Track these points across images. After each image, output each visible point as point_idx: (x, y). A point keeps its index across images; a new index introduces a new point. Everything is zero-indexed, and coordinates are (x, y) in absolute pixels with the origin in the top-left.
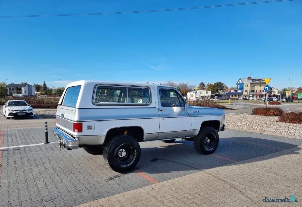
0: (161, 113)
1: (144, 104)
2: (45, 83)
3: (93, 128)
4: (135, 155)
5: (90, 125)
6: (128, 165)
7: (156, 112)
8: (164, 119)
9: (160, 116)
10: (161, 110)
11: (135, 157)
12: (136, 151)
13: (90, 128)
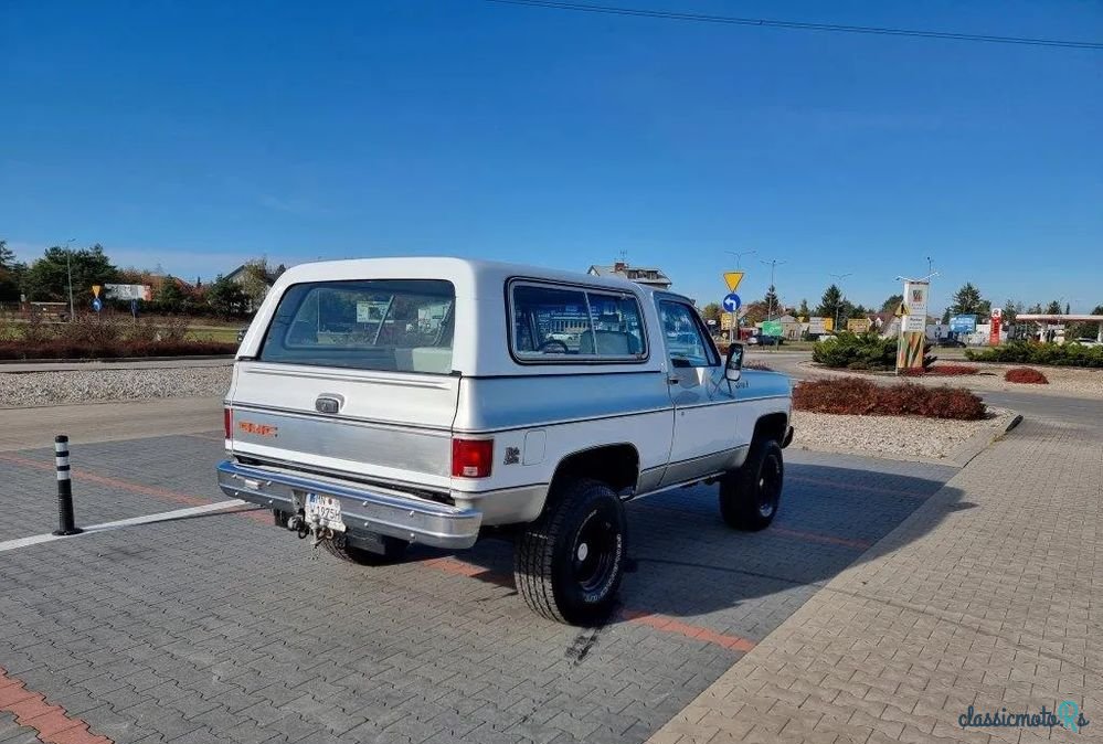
4: (619, 553)
5: (514, 446)
6: (602, 593)
8: (683, 414)
9: (674, 403)
10: (676, 382)
11: (618, 559)
12: (619, 539)
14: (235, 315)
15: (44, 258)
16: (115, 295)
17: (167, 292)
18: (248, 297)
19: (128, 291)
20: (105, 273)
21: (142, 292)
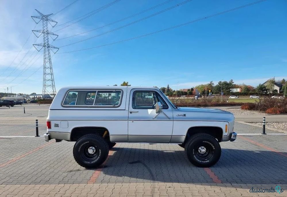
0: (130, 115)
1: (112, 106)
2: (168, 86)
3: (60, 126)
4: (100, 154)
5: (57, 124)
6: (92, 162)
7: (125, 114)
8: (133, 122)
9: (128, 119)
10: (131, 113)
11: (100, 155)
12: (100, 150)
13: (57, 126)
14: (264, 94)
15: (218, 84)
16: (232, 91)
17: (245, 89)
18: (268, 89)
19: (235, 90)
20: (230, 86)
21: (239, 90)
